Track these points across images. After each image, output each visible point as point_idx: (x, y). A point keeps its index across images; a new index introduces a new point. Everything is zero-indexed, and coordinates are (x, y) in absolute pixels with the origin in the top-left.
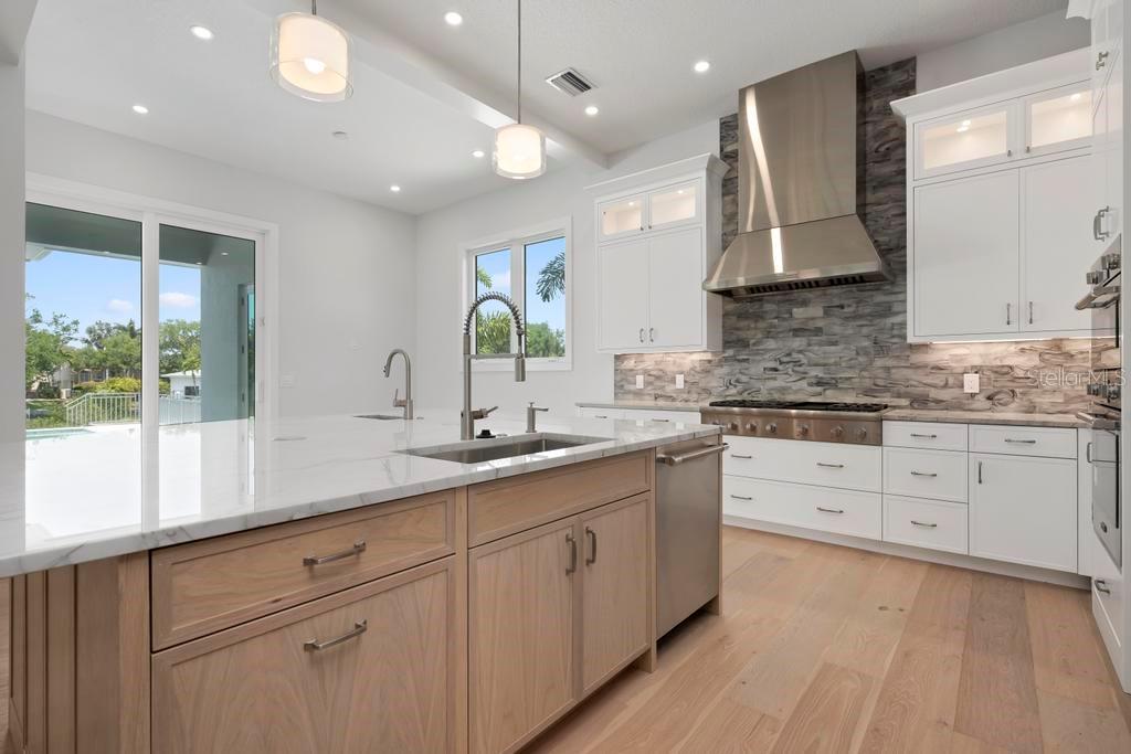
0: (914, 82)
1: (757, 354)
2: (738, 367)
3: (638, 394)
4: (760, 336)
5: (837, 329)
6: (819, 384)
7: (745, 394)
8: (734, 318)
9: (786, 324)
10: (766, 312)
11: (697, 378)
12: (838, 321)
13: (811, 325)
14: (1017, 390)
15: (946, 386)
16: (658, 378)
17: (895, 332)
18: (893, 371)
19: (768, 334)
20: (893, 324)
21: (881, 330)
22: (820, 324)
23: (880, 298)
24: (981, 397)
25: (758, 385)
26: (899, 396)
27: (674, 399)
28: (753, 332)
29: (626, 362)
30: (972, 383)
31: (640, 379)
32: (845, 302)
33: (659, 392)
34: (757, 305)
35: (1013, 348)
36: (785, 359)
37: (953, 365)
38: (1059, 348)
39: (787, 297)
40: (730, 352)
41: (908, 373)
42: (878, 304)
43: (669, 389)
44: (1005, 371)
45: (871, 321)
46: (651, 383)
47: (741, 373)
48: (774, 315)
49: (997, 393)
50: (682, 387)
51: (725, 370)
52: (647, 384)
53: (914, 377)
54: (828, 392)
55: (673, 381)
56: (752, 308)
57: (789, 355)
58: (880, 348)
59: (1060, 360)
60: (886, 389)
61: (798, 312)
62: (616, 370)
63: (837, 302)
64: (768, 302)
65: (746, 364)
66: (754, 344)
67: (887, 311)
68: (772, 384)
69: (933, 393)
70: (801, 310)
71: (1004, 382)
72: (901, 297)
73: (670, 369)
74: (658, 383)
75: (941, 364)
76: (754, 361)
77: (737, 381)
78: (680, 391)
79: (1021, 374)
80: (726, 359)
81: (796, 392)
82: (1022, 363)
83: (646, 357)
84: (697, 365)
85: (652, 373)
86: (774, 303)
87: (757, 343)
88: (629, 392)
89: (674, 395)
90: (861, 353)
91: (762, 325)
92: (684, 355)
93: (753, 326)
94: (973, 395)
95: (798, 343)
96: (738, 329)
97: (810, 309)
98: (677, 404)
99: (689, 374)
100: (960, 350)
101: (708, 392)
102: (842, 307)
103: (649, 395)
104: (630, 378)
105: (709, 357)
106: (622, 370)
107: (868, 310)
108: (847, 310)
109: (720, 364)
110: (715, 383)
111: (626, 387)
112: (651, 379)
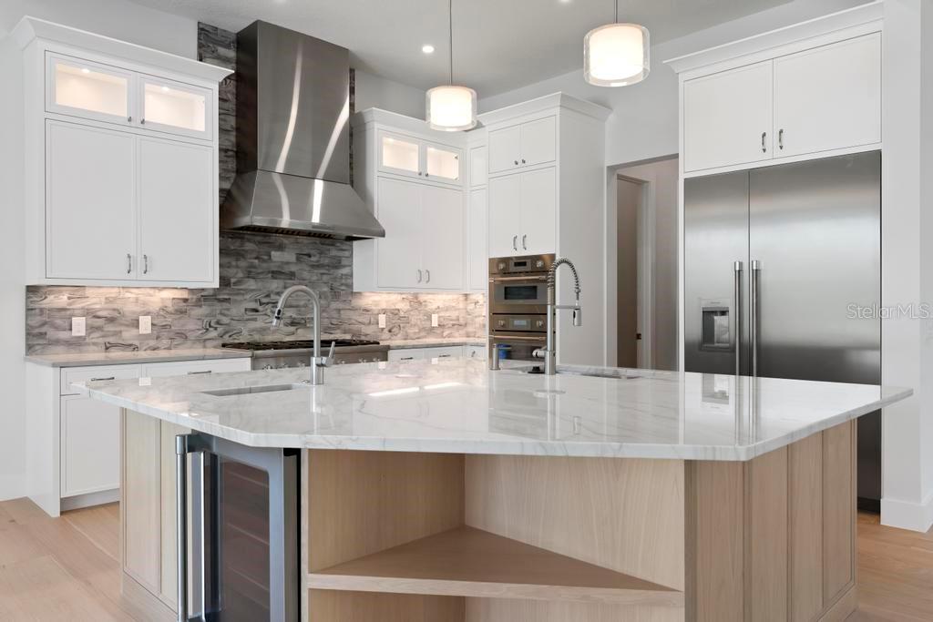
1: (237, 294)
2: (218, 307)
3: (76, 343)
4: (240, 275)
5: (306, 274)
6: (293, 324)
7: (226, 337)
9: (265, 265)
10: (246, 251)
11: (169, 320)
12: (308, 269)
13: (287, 269)
14: (402, 325)
15: (370, 323)
16: (111, 320)
17: (343, 281)
18: (342, 312)
19: (250, 274)
20: (342, 275)
21: (335, 279)
22: (293, 268)
23: (334, 252)
24: (386, 331)
25: (239, 326)
26: (345, 332)
27: (136, 348)
28: (235, 270)
29: (51, 298)
30: (383, 321)
31: (79, 326)
32: (312, 252)
33: (112, 340)
34: (238, 243)
35: (400, 297)
36: (265, 300)
37: (374, 308)
38: (417, 298)
39: (267, 239)
41: (350, 314)
42: (333, 257)
43: (128, 335)
44: (395, 313)
45: (328, 270)
46: (99, 328)
47: (221, 314)
48: (255, 256)
49: (392, 328)
50: (149, 331)
51: (204, 310)
52: (91, 329)
53: (354, 317)
54: (299, 331)
55: (136, 324)
57: (268, 296)
58: (335, 294)
59: (416, 305)
60: (337, 327)
61: (276, 255)
62: (29, 310)
63: (306, 252)
64: (249, 241)
65: (226, 305)
66: (235, 284)
67: (337, 264)
68: (252, 325)
69: (363, 329)
70: (278, 253)
71: (396, 320)
72: (347, 254)
73: (130, 308)
74: (110, 328)
75: (368, 307)
76: (236, 301)
77: (218, 323)
78: (146, 337)
79: (402, 314)
80: (206, 298)
81: (274, 332)
82: (404, 306)
83: (88, 292)
84: (169, 304)
85: (100, 314)
86: (254, 242)
87: (239, 282)
88: (57, 342)
89: (137, 343)
90: (323, 297)
91: (243, 263)
92: (151, 291)
93: (234, 263)
94: (383, 329)
95: (275, 285)
97: (285, 254)
98: (142, 354)
99: (158, 315)
100: (376, 298)
101: (183, 336)
102: (309, 256)
103: (94, 344)
104: (59, 322)
105: (185, 295)
106: (42, 310)
107: (327, 261)
108: (313, 259)
109: (198, 304)
110: (191, 325)
111: (52, 334)
112: (99, 322)
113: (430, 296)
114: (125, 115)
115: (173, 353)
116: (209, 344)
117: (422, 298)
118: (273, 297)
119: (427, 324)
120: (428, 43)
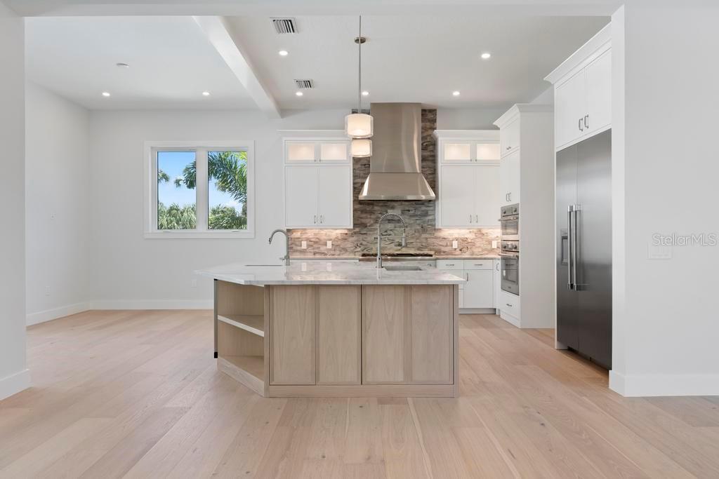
0: (436, 120)
1: (370, 231)
2: (361, 237)
3: (303, 252)
5: (407, 221)
6: (399, 245)
7: (365, 251)
8: (359, 212)
9: (385, 217)
10: (375, 210)
11: (339, 243)
12: (408, 217)
13: (396, 218)
14: (469, 247)
15: (447, 246)
16: (316, 242)
17: (429, 223)
18: (428, 239)
19: (376, 222)
20: (429, 220)
21: (424, 222)
22: (400, 218)
23: (423, 208)
24: (458, 250)
25: (372, 246)
26: (431, 250)
27: (326, 254)
28: (369, 220)
29: (295, 234)
30: (455, 244)
31: (304, 245)
32: (410, 209)
33: (317, 251)
34: (371, 207)
35: (468, 231)
36: (385, 233)
37: (450, 237)
38: (480, 231)
39: (386, 204)
40: (357, 230)
41: (434, 240)
42: (423, 211)
43: (323, 249)
44: (465, 240)
45: (420, 218)
46: (312, 246)
47: (363, 240)
48: (379, 212)
49: (463, 248)
50: (331, 247)
51: (355, 238)
52: (309, 246)
53: (436, 242)
54: (403, 249)
55: (326, 244)
56: (368, 208)
57: (386, 231)
58: (424, 230)
59: (480, 236)
60: (426, 247)
61: (390, 212)
62: (287, 238)
63: (407, 209)
64: (376, 206)
65: (365, 236)
66: (369, 226)
67: (426, 214)
69: (443, 249)
70: (392, 211)
71: (465, 244)
72: (432, 208)
73: (323, 238)
74: (316, 246)
75: (445, 237)
76: (370, 234)
77: (361, 244)
78: (330, 250)
79: (470, 241)
80: (355, 233)
81: (390, 249)
82: (471, 236)
83: (308, 231)
84: (339, 235)
85: (312, 240)
86: (379, 206)
87: (371, 225)
88: (297, 251)
89: (326, 252)
90: (416, 231)
91: (373, 216)
92: (332, 230)
93: (369, 216)
94: (455, 249)
95: (390, 226)
96: (361, 218)
97: (395, 210)
98: (328, 257)
99: (334, 240)
100: (451, 231)
101: (345, 250)
102: (409, 211)
103: (310, 252)
104: (297, 243)
105: (346, 232)
106: (292, 238)
107: (419, 213)
108: (411, 212)
109: (352, 235)
110: (349, 245)
111: (295, 248)
112: (312, 243)
113: (490, 230)
114: (313, 159)
115: (341, 256)
116: (356, 253)
117: (484, 231)
118: (389, 232)
119: (489, 247)
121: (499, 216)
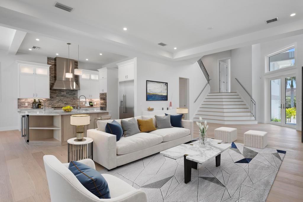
1: (55, 99)
2: (51, 101)
3: (26, 107)
5: (68, 96)
6: (66, 104)
7: (53, 106)
8: (52, 93)
9: (60, 95)
13: (64, 95)
15: (81, 104)
19: (57, 96)
20: (75, 96)
21: (74, 97)
22: (66, 95)
23: (74, 92)
25: (55, 104)
26: (76, 105)
29: (22, 100)
31: (26, 104)
34: (55, 91)
36: (60, 100)
38: (91, 99)
39: (60, 90)
40: (51, 99)
41: (77, 102)
46: (30, 105)
48: (58, 93)
51: (49, 102)
52: (28, 105)
58: (74, 99)
60: (74, 104)
61: (62, 93)
62: (18, 102)
63: (68, 92)
65: (53, 101)
67: (75, 94)
68: (58, 104)
72: (76, 92)
75: (81, 101)
80: (49, 100)
81: (62, 105)
82: (88, 101)
83: (28, 99)
86: (58, 91)
90: (71, 99)
91: (56, 94)
94: (84, 105)
95: (62, 98)
96: (53, 95)
97: (64, 93)
100: (82, 99)
103: (29, 107)
104: (23, 104)
105: (45, 99)
106: (20, 102)
107: (72, 94)
109: (47, 101)
110: (46, 104)
111: (22, 106)
112: (30, 104)
113: (94, 99)
114: (33, 73)
116: (50, 107)
118: (62, 100)
120: (87, 59)
121: (99, 96)
